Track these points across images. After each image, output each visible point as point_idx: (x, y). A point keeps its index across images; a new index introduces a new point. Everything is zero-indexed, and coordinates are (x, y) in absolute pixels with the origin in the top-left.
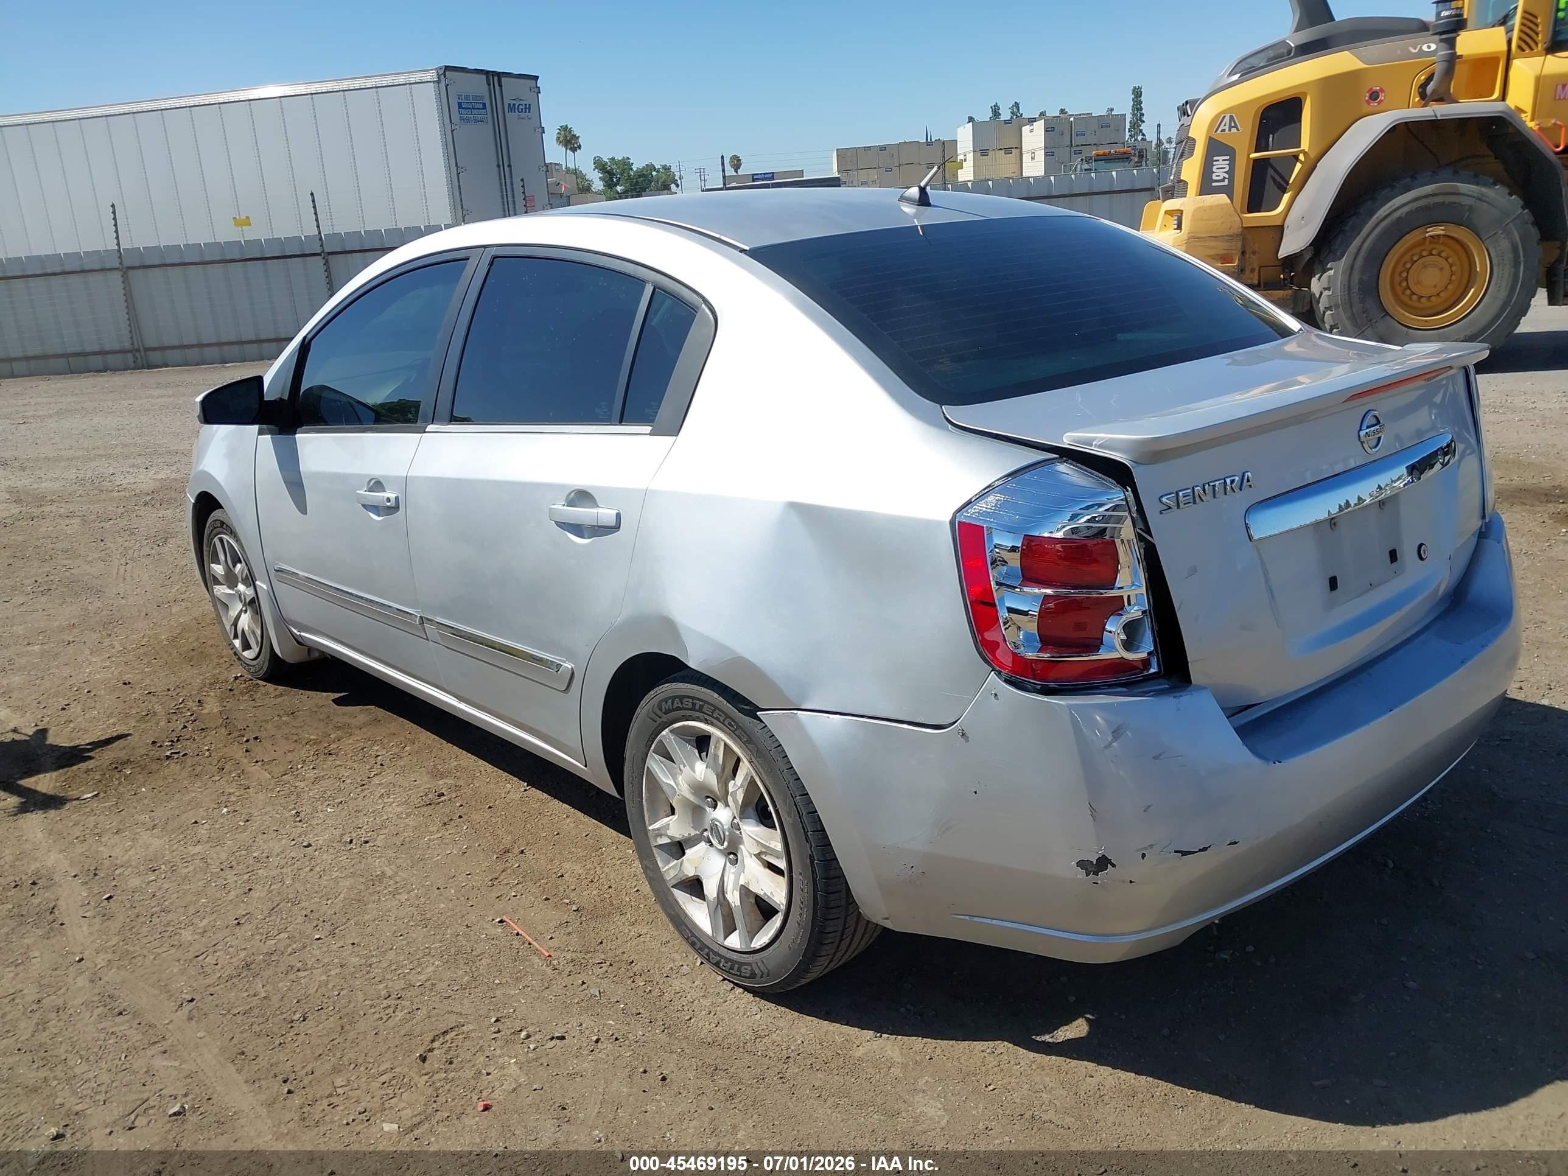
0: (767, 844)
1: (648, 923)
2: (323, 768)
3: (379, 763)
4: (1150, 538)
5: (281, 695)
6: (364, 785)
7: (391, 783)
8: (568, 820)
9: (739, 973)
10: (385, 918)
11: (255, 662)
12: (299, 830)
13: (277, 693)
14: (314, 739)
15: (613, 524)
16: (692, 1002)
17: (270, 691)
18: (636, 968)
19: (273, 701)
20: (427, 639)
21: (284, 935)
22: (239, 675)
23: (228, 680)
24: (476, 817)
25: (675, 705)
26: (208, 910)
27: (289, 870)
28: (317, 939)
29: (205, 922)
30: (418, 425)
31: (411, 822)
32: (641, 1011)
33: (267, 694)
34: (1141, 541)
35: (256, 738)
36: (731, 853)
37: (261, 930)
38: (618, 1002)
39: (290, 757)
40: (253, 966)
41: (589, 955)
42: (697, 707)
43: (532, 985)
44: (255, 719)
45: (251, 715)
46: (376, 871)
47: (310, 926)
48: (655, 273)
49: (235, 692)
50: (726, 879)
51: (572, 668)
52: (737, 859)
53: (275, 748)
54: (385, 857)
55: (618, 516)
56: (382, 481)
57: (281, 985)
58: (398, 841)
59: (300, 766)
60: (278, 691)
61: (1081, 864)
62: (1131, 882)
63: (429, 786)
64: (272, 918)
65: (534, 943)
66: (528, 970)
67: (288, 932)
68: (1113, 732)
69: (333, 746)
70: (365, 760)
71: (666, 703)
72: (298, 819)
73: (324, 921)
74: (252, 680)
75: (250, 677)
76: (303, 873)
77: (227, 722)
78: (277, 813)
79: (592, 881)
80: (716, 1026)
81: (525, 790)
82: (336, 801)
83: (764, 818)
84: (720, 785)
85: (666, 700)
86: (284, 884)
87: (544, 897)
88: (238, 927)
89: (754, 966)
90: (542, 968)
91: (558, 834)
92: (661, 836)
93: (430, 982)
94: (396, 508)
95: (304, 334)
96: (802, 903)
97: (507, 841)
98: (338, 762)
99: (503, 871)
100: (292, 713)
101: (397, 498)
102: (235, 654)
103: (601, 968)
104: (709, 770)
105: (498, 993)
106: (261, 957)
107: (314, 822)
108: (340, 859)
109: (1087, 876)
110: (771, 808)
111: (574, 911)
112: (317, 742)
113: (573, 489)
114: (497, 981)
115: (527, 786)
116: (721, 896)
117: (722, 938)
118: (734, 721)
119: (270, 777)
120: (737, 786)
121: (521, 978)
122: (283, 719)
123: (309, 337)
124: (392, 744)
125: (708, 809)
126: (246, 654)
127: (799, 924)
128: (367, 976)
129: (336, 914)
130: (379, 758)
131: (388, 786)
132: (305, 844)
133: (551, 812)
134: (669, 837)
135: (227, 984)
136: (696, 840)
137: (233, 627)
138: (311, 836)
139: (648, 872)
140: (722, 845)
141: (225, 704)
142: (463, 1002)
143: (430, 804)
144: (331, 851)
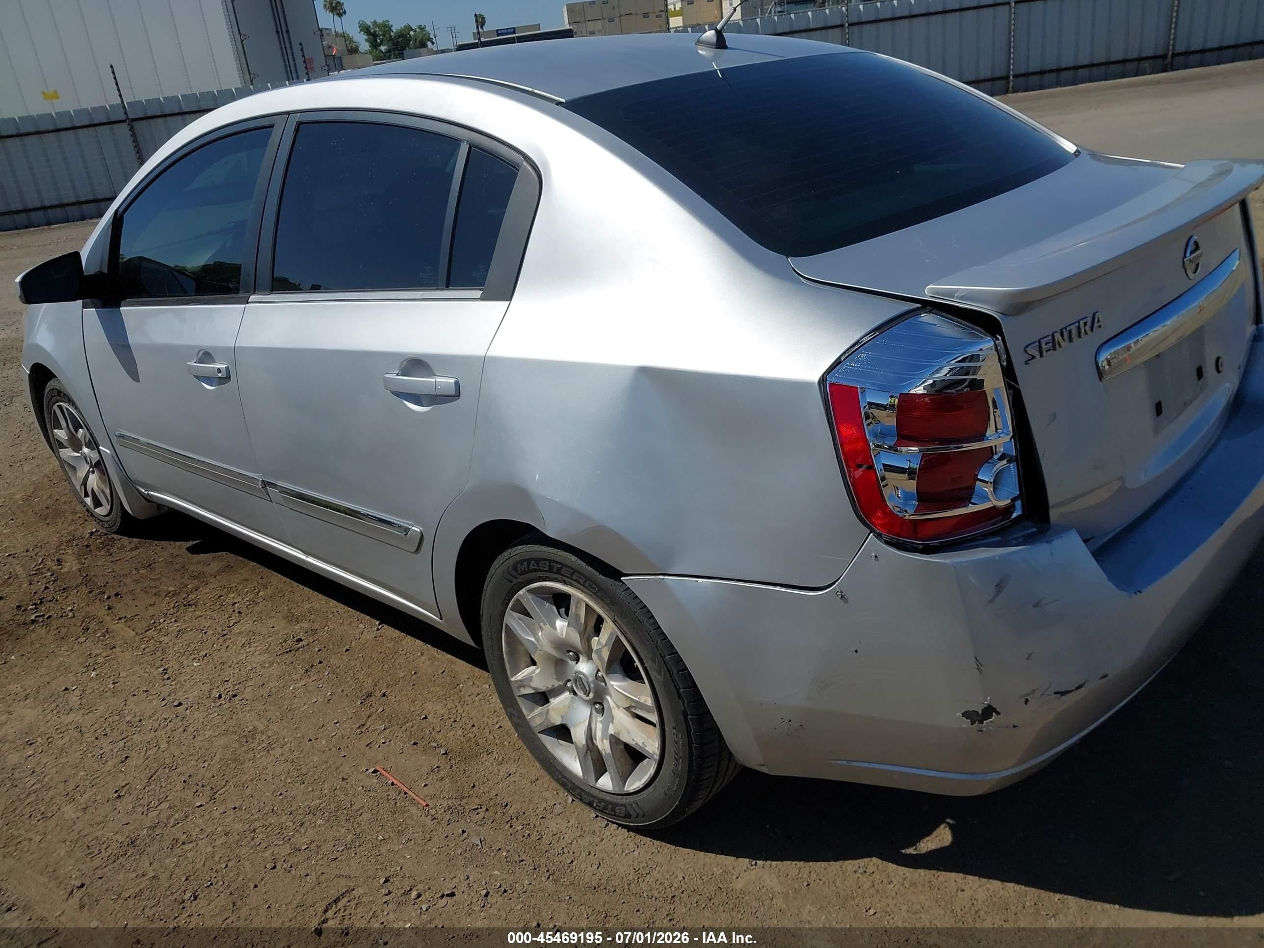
0: (637, 699)
1: (515, 761)
2: (184, 620)
3: (237, 611)
4: (1017, 386)
5: (136, 548)
6: (225, 635)
7: (250, 631)
8: (423, 658)
9: (613, 813)
10: (263, 776)
11: (108, 518)
12: (168, 689)
13: (132, 545)
14: (173, 591)
15: (453, 392)
16: (571, 843)
17: (125, 544)
18: (511, 811)
19: (130, 555)
20: (271, 501)
21: (165, 805)
22: (94, 530)
23: (84, 536)
24: (335, 661)
25: (531, 567)
26: (87, 783)
27: (163, 732)
28: (198, 807)
29: (86, 796)
30: (240, 295)
31: (275, 670)
32: (524, 857)
33: (122, 547)
34: (1010, 389)
35: (117, 595)
36: (596, 703)
37: (142, 801)
38: (500, 849)
39: (151, 611)
40: (138, 842)
41: (465, 801)
42: (555, 570)
43: (415, 839)
44: (114, 574)
45: (110, 570)
46: (247, 727)
47: (190, 792)
48: (469, 131)
49: (92, 548)
50: (593, 727)
51: (421, 532)
52: (603, 708)
53: (136, 603)
54: (254, 710)
55: (457, 384)
56: (211, 352)
57: (167, 861)
58: (265, 692)
59: (162, 621)
60: (133, 544)
61: (966, 714)
62: (1014, 726)
63: (287, 632)
64: (151, 787)
65: (410, 793)
66: (408, 822)
67: (168, 801)
68: (997, 586)
69: (192, 596)
70: (223, 608)
71: (522, 565)
72: (166, 677)
73: (203, 786)
74: (107, 534)
75: (104, 531)
76: (177, 735)
77: (87, 580)
78: (145, 672)
79: (456, 721)
80: (598, 868)
81: (378, 629)
82: (201, 654)
83: (631, 673)
84: (583, 642)
85: (521, 562)
86: (159, 748)
87: (412, 742)
88: (119, 800)
89: (629, 807)
90: (421, 819)
91: (415, 673)
92: (524, 686)
93: (315, 844)
94: (228, 378)
95: (116, 208)
96: (677, 754)
97: (369, 683)
98: (198, 613)
99: (369, 717)
100: (149, 566)
101: (227, 369)
102: (88, 511)
103: (478, 814)
104: (572, 629)
105: (383, 849)
106: (145, 831)
107: (182, 678)
108: (212, 716)
109: (972, 724)
110: (637, 663)
111: (443, 754)
112: (175, 594)
113: (406, 357)
114: (380, 838)
115: (379, 624)
116: (590, 743)
117: (594, 780)
118: (595, 584)
119: (133, 633)
120: (602, 642)
121: (402, 832)
122: (141, 572)
123: (121, 210)
124: (246, 590)
125: (570, 662)
126: (99, 511)
127: (674, 773)
128: (252, 843)
129: (214, 776)
130: (237, 605)
131: (248, 634)
132: (176, 703)
133: (405, 651)
134: (533, 688)
135: (115, 865)
136: (559, 690)
137: (83, 487)
138: (180, 694)
139: (514, 718)
140: (588, 695)
141: (83, 561)
142: (350, 863)
143: (290, 651)
144: (202, 709)
